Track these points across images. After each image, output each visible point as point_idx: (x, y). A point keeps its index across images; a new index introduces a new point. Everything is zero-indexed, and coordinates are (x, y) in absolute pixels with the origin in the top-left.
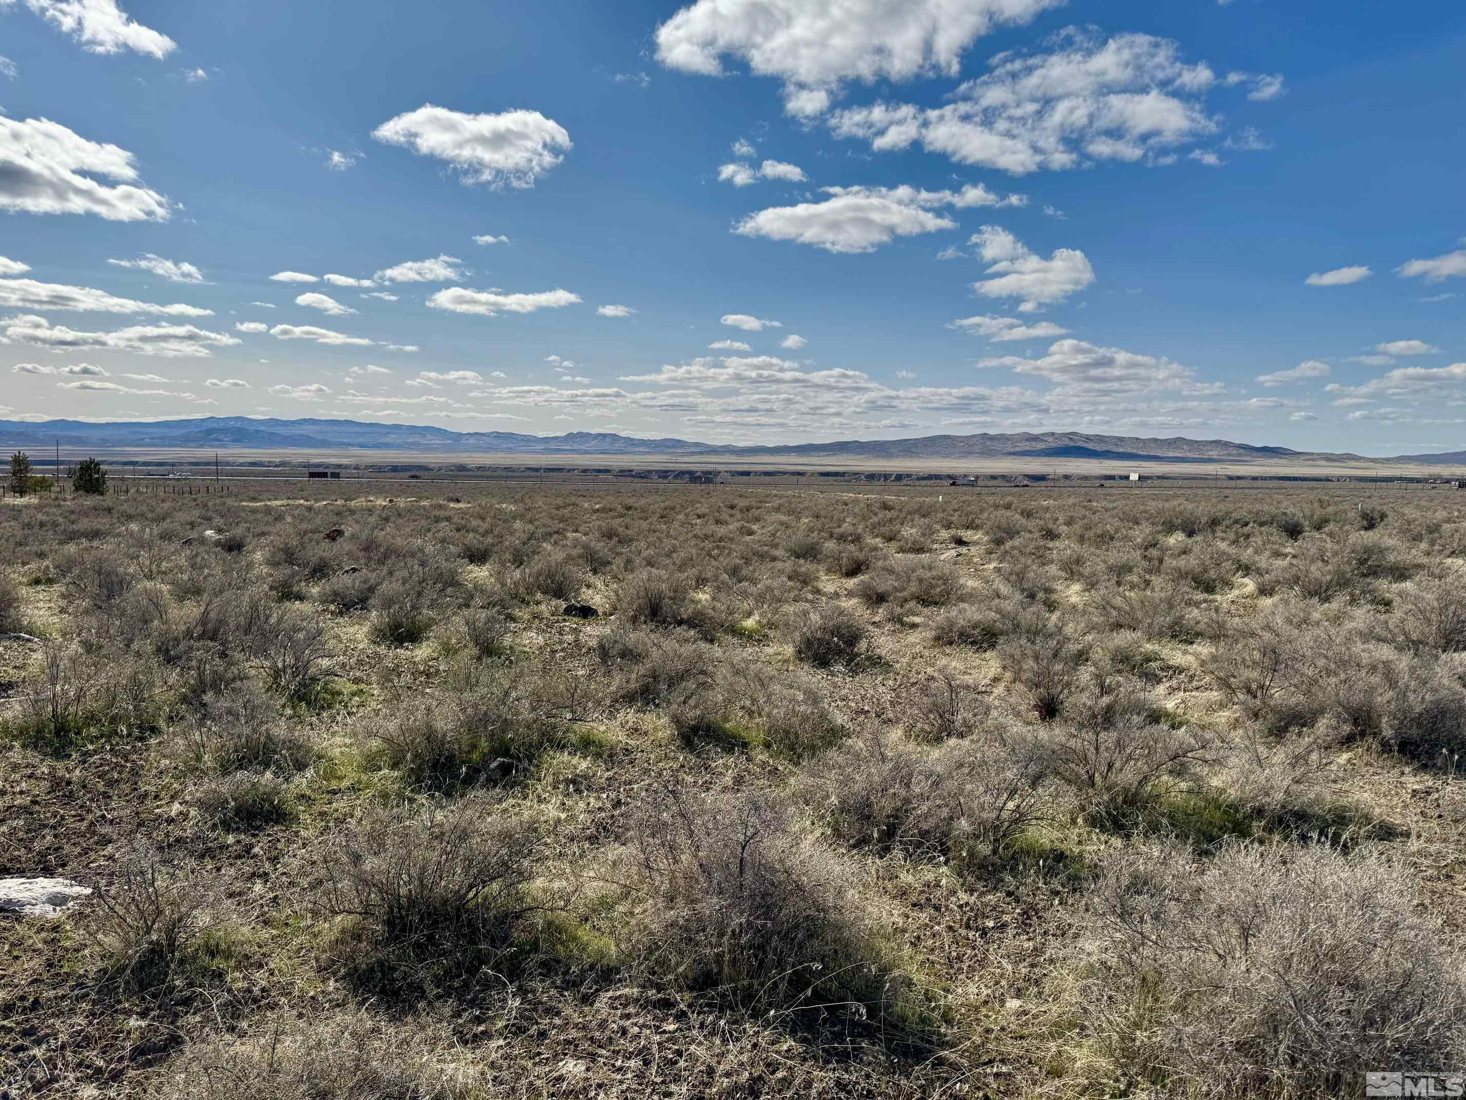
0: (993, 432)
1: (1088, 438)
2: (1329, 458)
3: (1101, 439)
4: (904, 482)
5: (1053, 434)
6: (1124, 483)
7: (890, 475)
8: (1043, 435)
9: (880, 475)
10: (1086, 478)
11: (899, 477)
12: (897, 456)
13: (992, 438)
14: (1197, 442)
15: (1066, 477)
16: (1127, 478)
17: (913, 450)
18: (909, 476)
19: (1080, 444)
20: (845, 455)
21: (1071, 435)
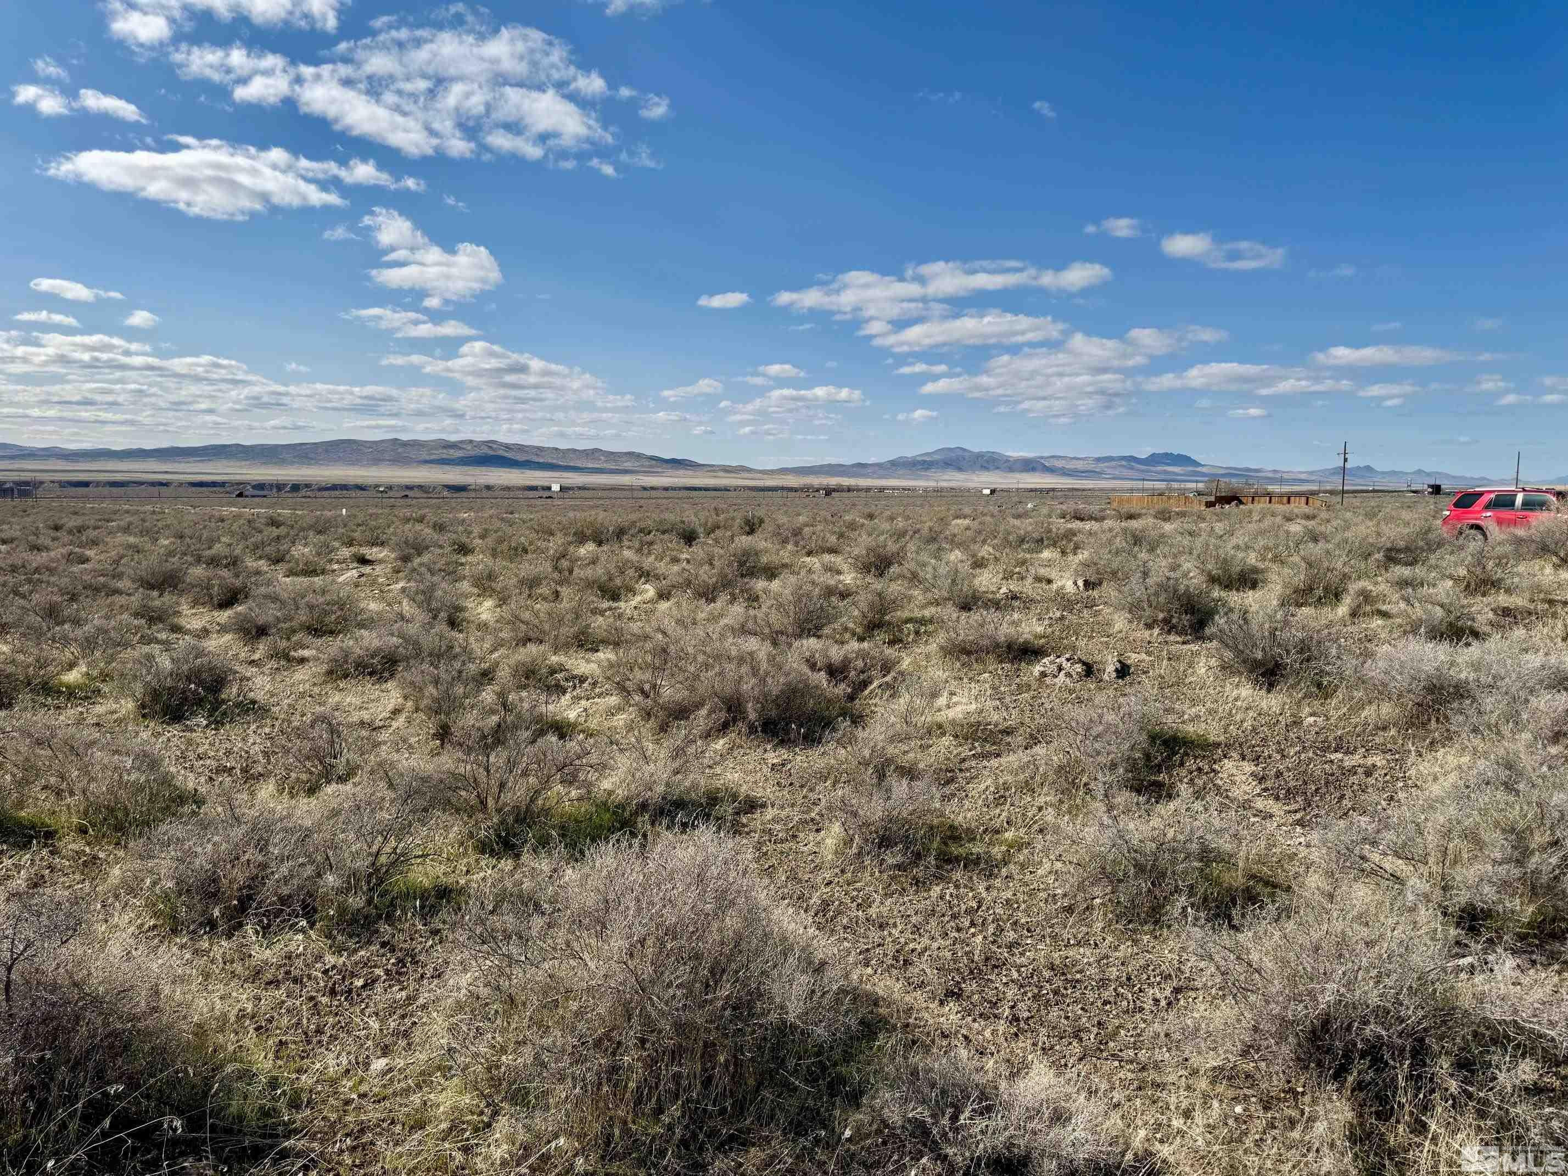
0: (404, 437)
1: (508, 447)
2: (727, 470)
3: (521, 448)
4: (303, 493)
5: (471, 441)
6: (546, 494)
7: (285, 485)
8: (461, 442)
9: (271, 485)
10: (508, 489)
11: (296, 488)
12: (292, 463)
13: (405, 444)
14: (612, 453)
15: (488, 488)
16: (549, 488)
17: (312, 455)
18: (307, 486)
19: (501, 453)
20: (225, 462)
21: (489, 444)
